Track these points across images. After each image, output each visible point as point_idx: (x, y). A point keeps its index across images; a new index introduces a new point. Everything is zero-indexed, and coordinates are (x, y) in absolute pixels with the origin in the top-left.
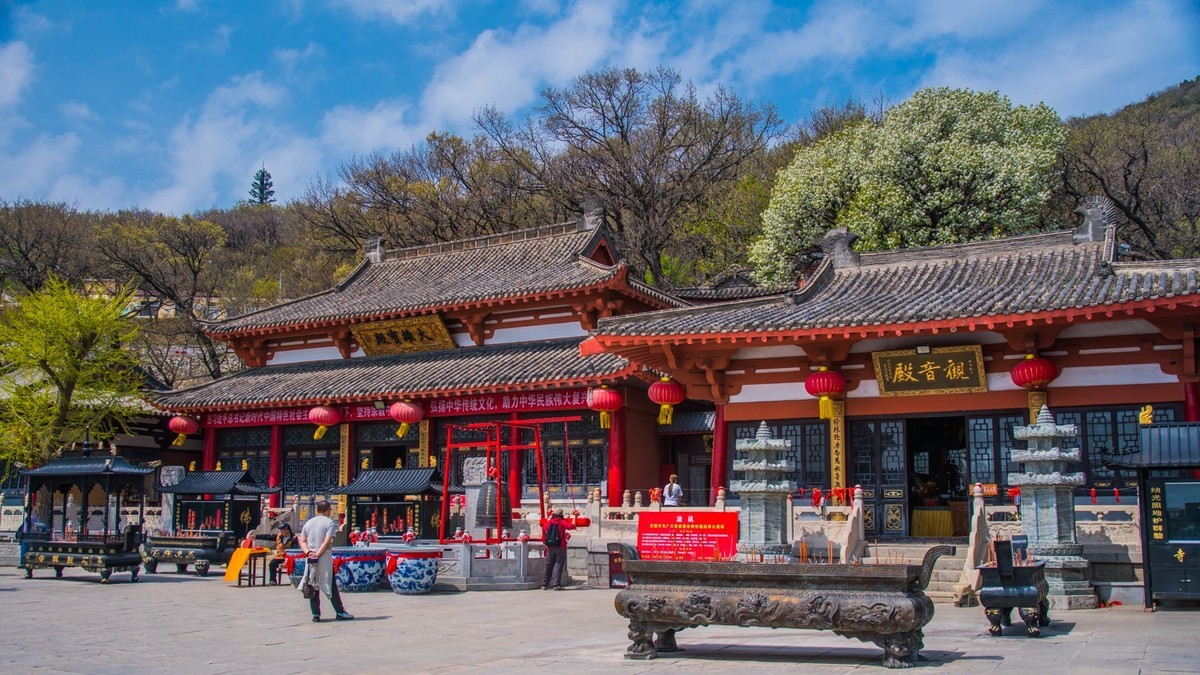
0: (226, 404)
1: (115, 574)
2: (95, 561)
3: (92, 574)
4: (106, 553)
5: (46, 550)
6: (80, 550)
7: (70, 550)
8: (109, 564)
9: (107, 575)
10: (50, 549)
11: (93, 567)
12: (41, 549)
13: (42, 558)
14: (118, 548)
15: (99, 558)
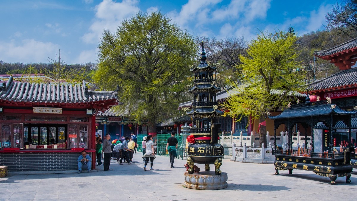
0: (339, 86)
1: (339, 179)
2: (326, 169)
3: (323, 177)
4: (333, 165)
5: (287, 160)
6: (312, 162)
7: (304, 161)
8: (335, 172)
9: (334, 179)
10: (290, 160)
11: (322, 173)
12: (284, 159)
13: (285, 165)
14: (340, 162)
15: (329, 168)
